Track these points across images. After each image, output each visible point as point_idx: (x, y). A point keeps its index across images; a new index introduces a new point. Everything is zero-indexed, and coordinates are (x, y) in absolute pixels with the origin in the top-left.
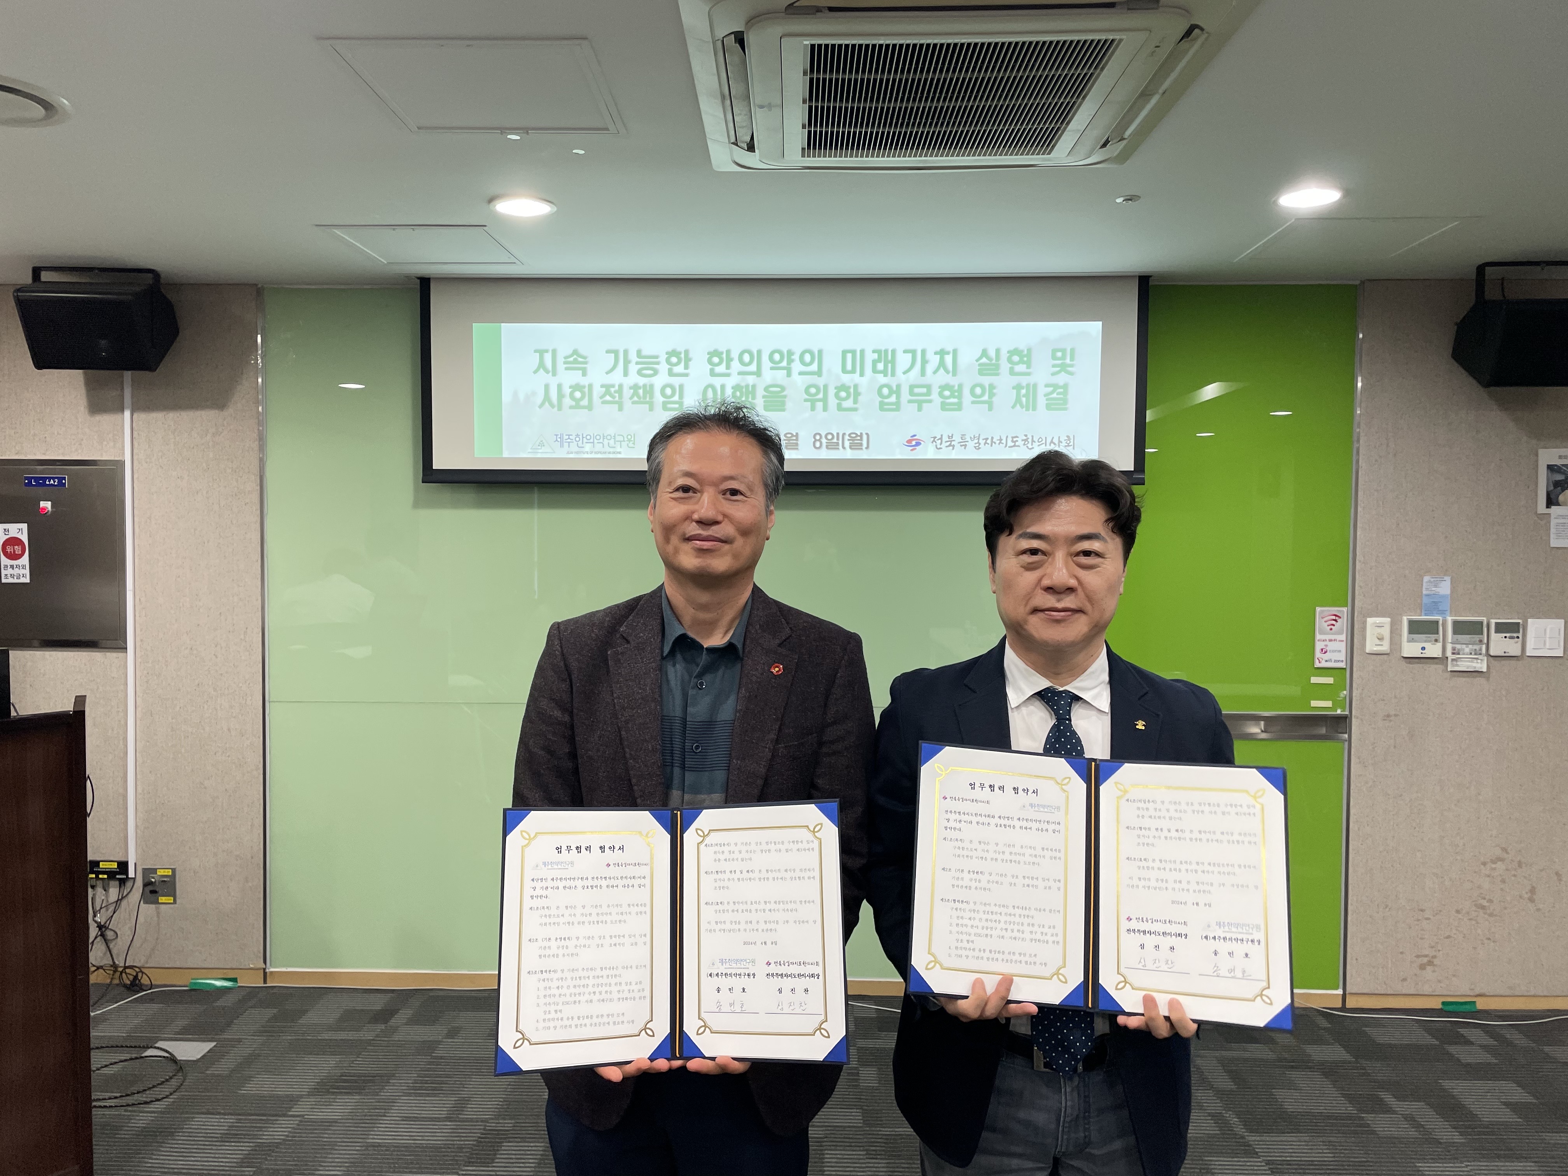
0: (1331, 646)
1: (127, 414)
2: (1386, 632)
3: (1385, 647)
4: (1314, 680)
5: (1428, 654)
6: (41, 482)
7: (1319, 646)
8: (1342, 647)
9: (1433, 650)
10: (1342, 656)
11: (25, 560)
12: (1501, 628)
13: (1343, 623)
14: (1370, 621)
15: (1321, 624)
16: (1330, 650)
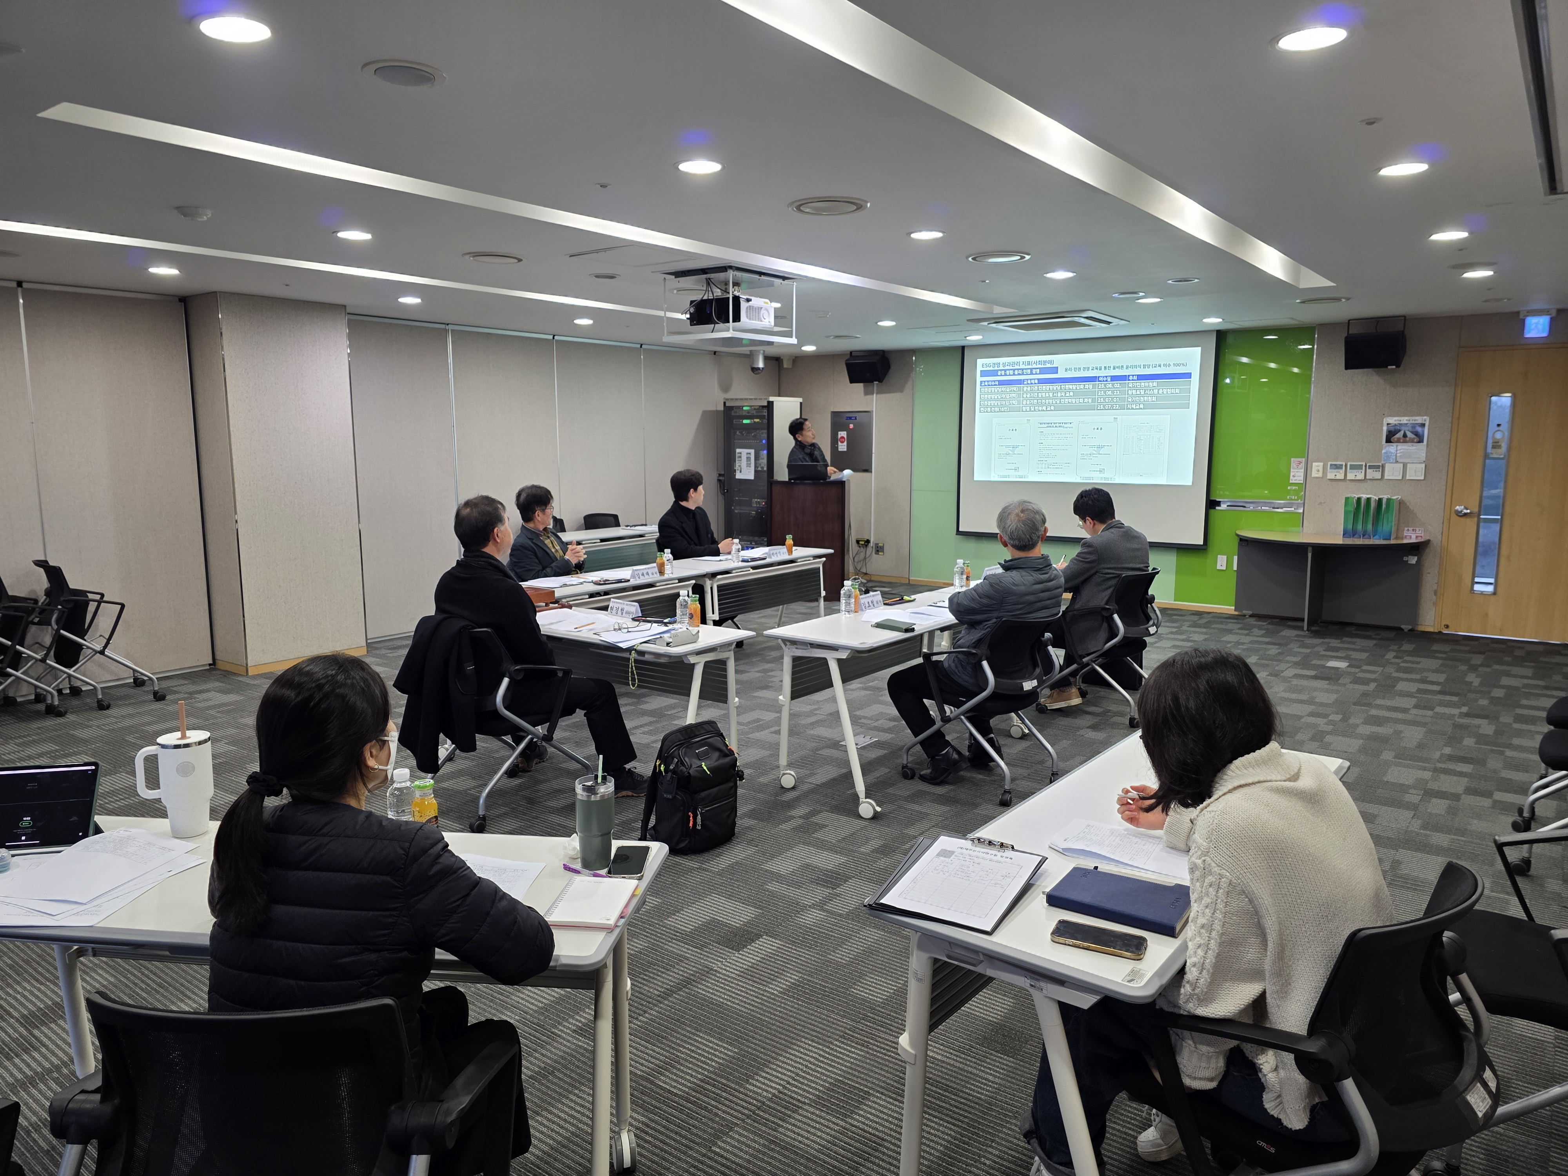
0: (1297, 474)
1: (875, 395)
2: (1321, 469)
3: (1320, 475)
4: (1288, 488)
5: (1338, 477)
6: (850, 418)
7: (1292, 474)
8: (1302, 474)
9: (1340, 476)
10: (1301, 478)
11: (845, 443)
12: (1371, 467)
13: (1303, 465)
14: (1314, 464)
15: (1293, 465)
16: (1298, 475)
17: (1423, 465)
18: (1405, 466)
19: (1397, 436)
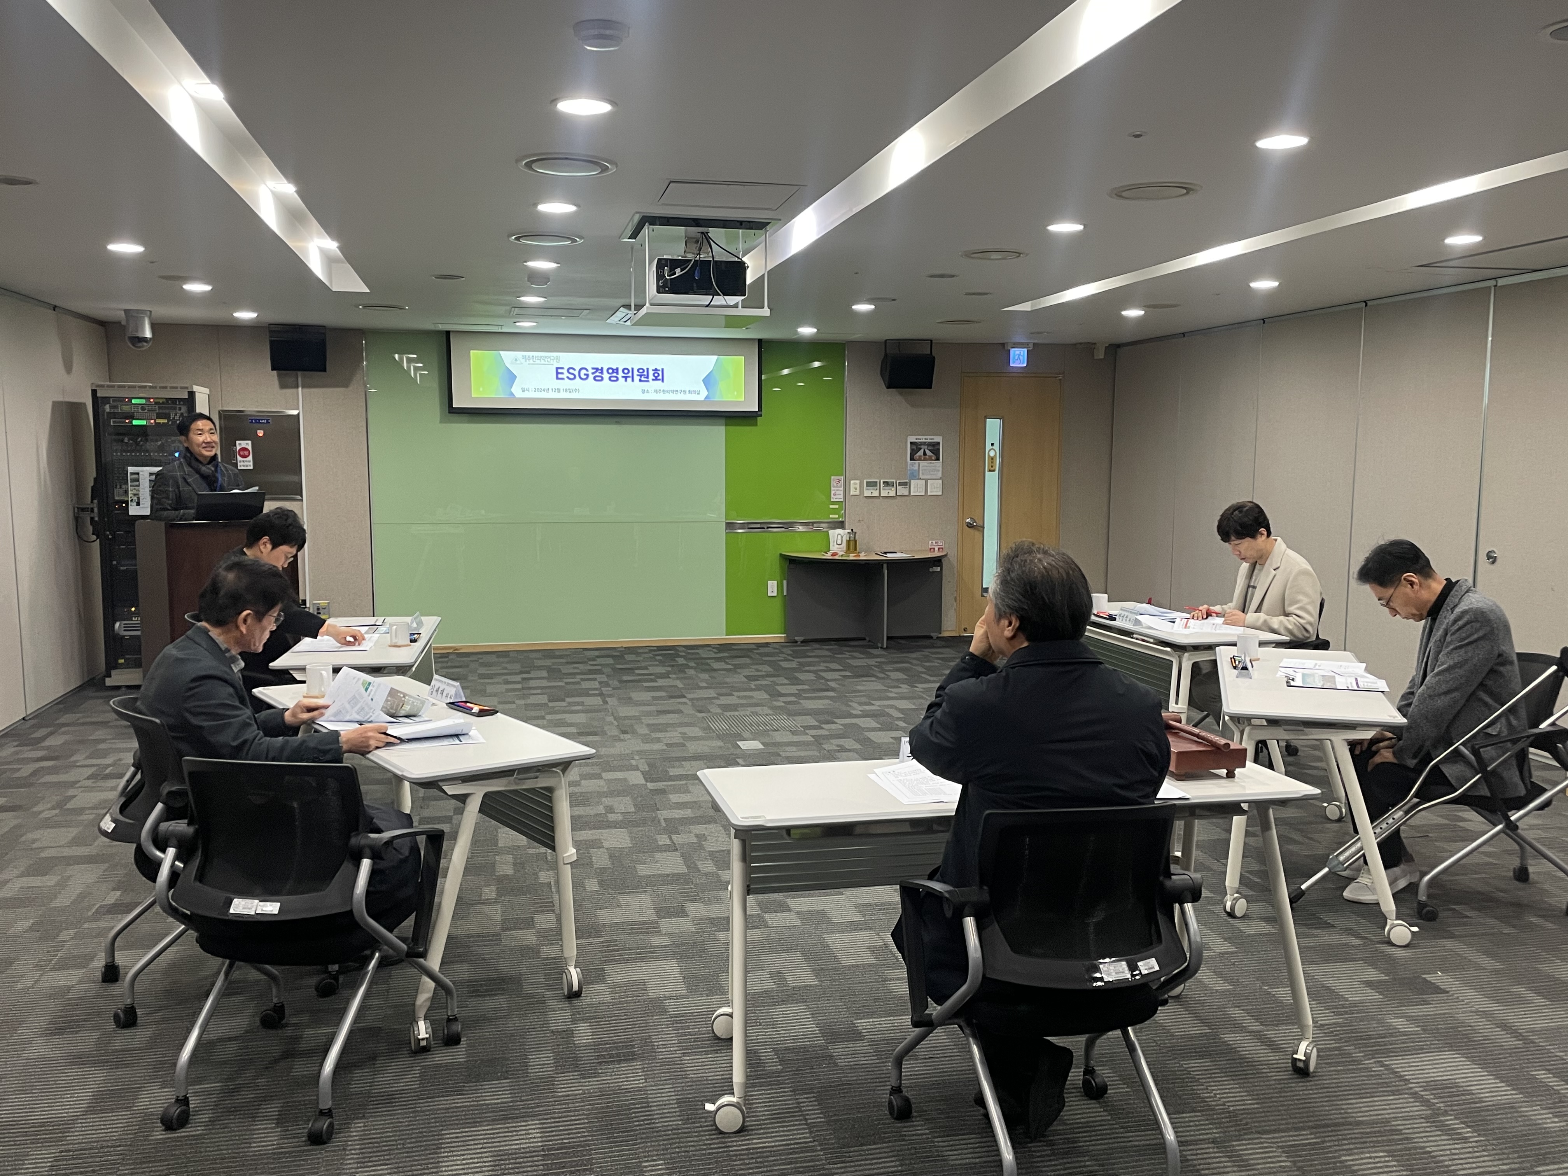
0: (838, 492)
1: (300, 389)
2: (858, 486)
3: (858, 493)
4: (831, 506)
5: (874, 495)
6: (258, 421)
7: (833, 492)
8: (842, 493)
9: (876, 494)
10: (841, 496)
11: (250, 458)
12: (900, 484)
13: (842, 482)
14: (852, 482)
15: (833, 483)
16: (837, 494)
17: (940, 481)
18: (926, 481)
19: (918, 454)
